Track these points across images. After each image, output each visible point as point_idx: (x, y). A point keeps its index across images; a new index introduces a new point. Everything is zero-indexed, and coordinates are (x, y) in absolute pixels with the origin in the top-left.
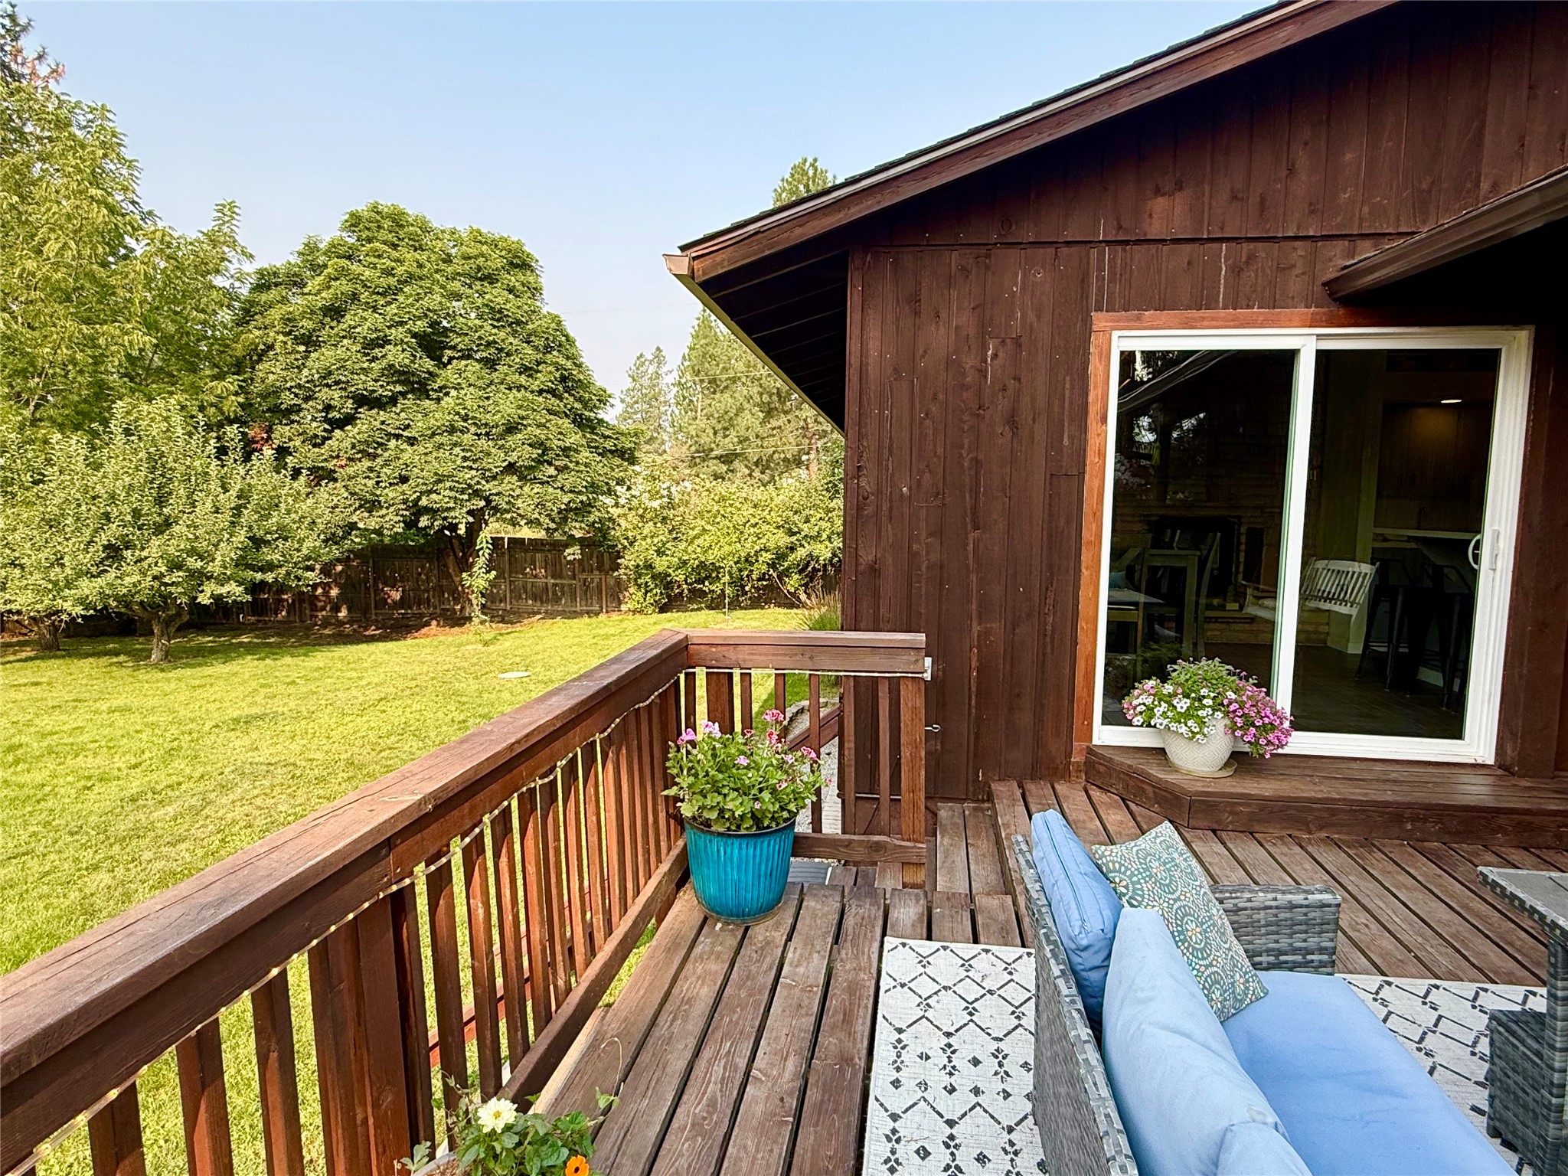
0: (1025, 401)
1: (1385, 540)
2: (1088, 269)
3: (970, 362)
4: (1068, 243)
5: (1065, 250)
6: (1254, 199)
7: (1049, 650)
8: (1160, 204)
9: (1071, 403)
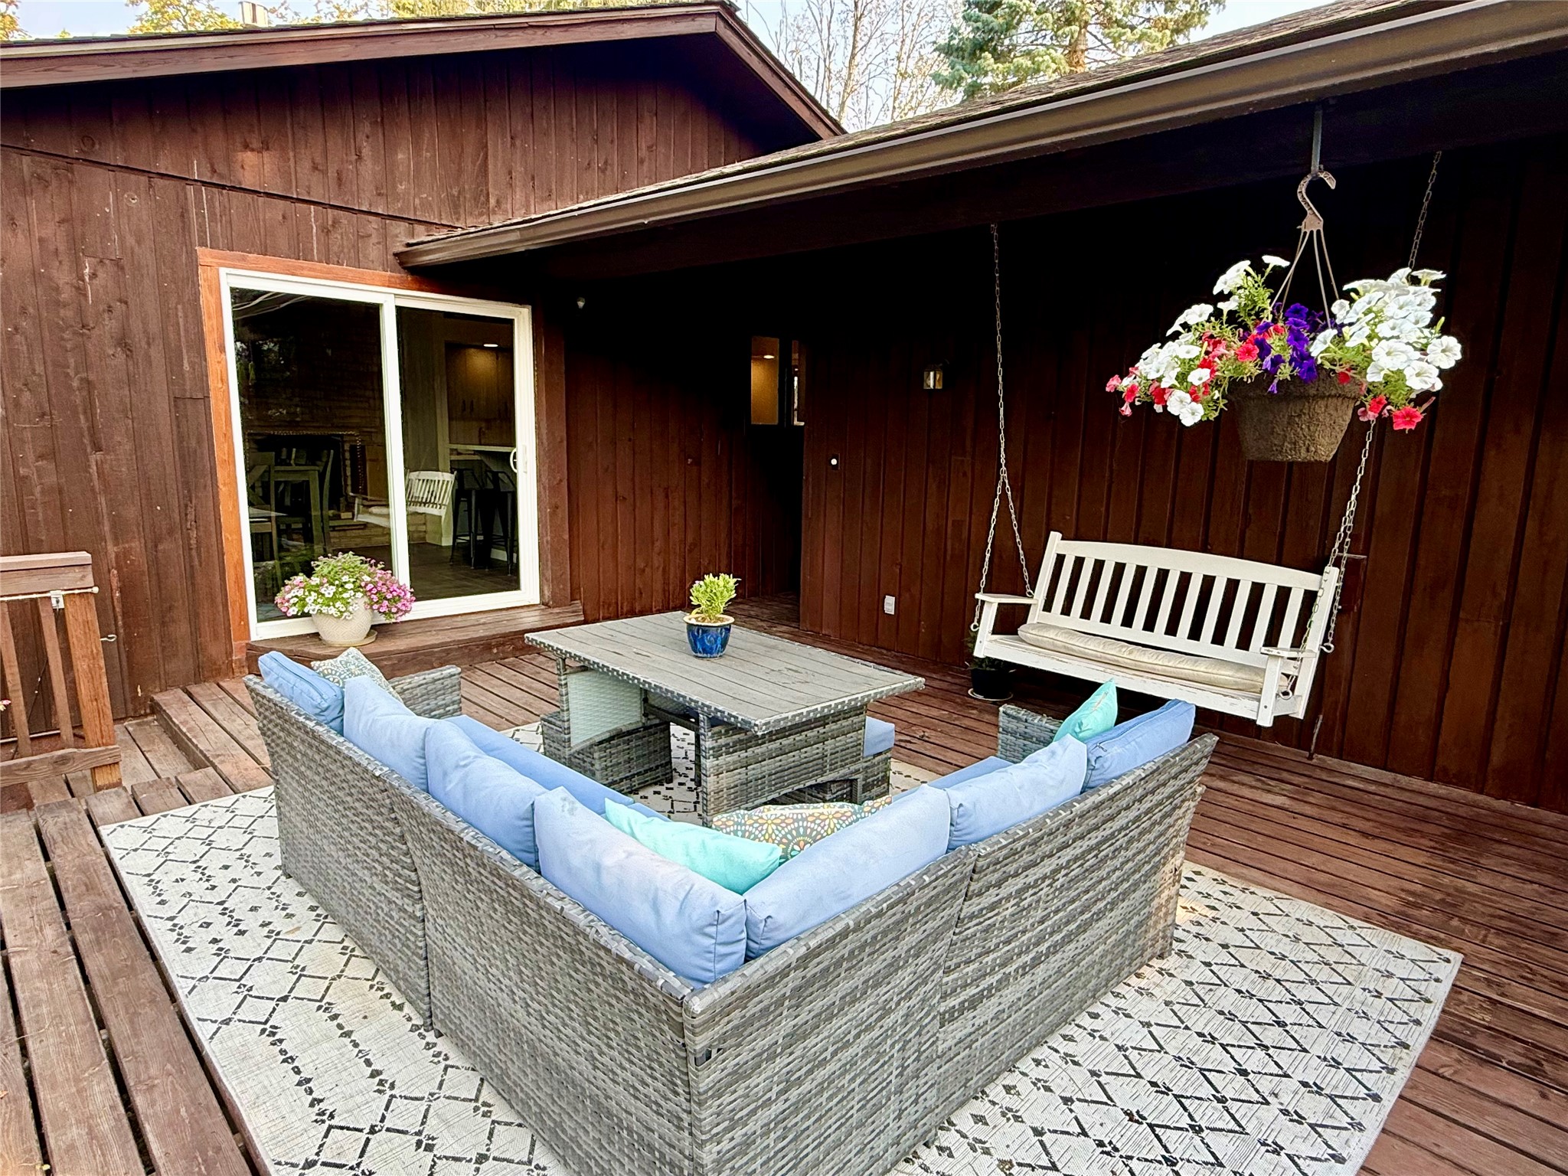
0: (136, 325)
1: (459, 454)
2: (186, 204)
3: (63, 277)
4: (162, 176)
5: (159, 182)
6: (332, 174)
7: (196, 562)
8: (249, 158)
9: (186, 331)
